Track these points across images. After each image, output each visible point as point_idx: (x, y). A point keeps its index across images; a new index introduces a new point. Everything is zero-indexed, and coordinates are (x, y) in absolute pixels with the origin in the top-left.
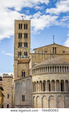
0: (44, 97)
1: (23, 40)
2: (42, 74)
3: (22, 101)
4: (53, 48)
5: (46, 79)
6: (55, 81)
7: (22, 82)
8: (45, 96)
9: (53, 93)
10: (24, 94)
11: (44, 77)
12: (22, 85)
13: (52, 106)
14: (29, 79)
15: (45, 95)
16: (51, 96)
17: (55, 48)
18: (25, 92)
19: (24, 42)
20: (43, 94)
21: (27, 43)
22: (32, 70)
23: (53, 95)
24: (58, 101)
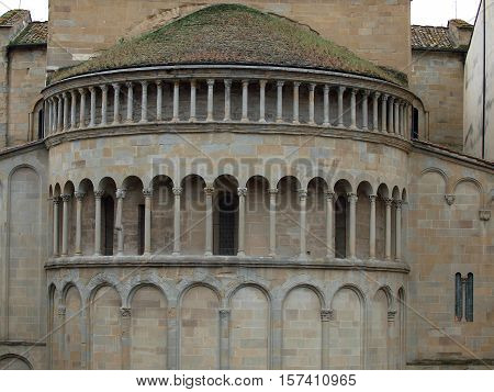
0: (102, 292)
5: (118, 168)
8: (105, 284)
9: (159, 266)
11: (107, 152)
13: (145, 349)
14: (26, 167)
15: (110, 276)
16: (145, 285)
20: (95, 271)
23: (154, 276)
24: (187, 317)
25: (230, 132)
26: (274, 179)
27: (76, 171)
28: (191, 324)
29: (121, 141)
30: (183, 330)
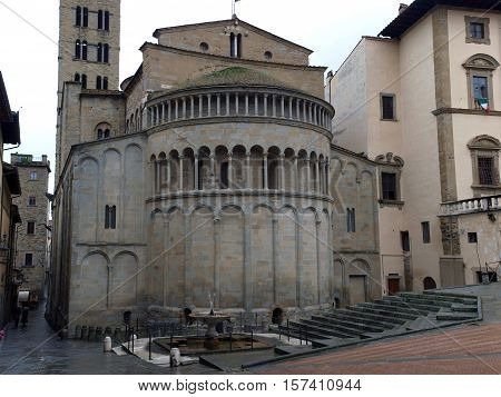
1: (93, 36)
2: (196, 122)
3: (107, 227)
4: (232, 36)
5: (211, 141)
6: (248, 151)
7: (105, 152)
8: (202, 206)
9: (238, 195)
10: (115, 202)
11: (203, 132)
12: (104, 166)
14: (134, 145)
15: (206, 201)
16: (230, 206)
17: (239, 36)
18: (117, 193)
19: (96, 43)
20: (196, 199)
21: (107, 47)
22: (149, 109)
23: (235, 201)
24: (255, 224)
25: (276, 123)
26: (297, 150)
27: (181, 144)
28: (257, 227)
29: (212, 126)
30: (252, 231)
